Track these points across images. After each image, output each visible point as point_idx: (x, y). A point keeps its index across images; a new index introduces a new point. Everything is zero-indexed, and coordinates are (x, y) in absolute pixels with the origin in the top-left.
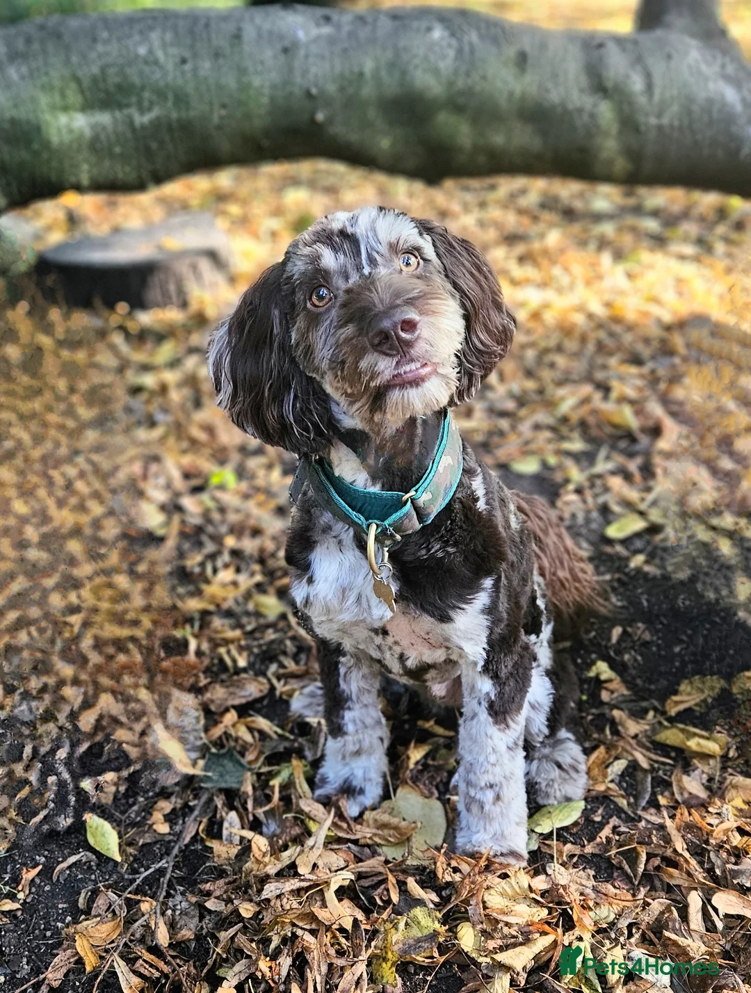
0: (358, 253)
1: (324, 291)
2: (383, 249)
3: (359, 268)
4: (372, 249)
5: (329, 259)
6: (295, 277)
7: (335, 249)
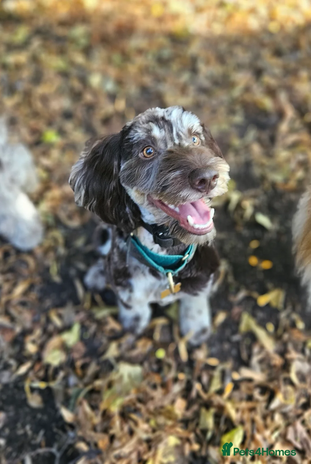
0: (172, 131)
1: (151, 150)
2: (185, 130)
3: (172, 139)
4: (179, 130)
5: (157, 132)
6: (134, 139)
7: (160, 128)
